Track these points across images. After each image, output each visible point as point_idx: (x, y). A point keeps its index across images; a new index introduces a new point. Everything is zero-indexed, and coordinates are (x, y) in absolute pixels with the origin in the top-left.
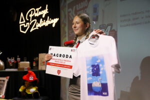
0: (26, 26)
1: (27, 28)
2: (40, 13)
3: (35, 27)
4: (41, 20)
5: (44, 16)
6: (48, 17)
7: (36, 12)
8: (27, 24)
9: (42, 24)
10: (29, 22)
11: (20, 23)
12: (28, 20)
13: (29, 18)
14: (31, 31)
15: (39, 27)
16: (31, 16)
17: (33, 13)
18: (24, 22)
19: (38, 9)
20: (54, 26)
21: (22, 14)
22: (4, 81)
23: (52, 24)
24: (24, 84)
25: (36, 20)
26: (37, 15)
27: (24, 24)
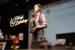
0: (13, 23)
1: (13, 24)
2: (20, 18)
3: (17, 23)
4: (20, 20)
5: (21, 19)
6: (23, 19)
7: (18, 18)
8: (14, 23)
9: (21, 22)
10: (15, 22)
11: (11, 22)
12: (14, 21)
13: (15, 20)
14: (15, 25)
15: (19, 24)
16: (16, 19)
17: (17, 18)
18: (13, 22)
19: (19, 17)
20: (26, 23)
21: (12, 19)
22: (4, 44)
23: (25, 22)
24: (13, 45)
25: (18, 21)
26: (18, 19)
27: (12, 23)
